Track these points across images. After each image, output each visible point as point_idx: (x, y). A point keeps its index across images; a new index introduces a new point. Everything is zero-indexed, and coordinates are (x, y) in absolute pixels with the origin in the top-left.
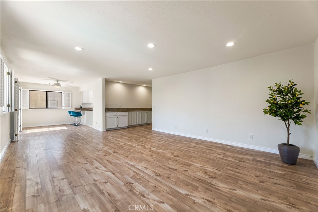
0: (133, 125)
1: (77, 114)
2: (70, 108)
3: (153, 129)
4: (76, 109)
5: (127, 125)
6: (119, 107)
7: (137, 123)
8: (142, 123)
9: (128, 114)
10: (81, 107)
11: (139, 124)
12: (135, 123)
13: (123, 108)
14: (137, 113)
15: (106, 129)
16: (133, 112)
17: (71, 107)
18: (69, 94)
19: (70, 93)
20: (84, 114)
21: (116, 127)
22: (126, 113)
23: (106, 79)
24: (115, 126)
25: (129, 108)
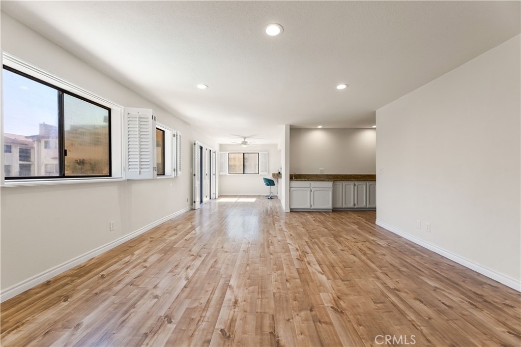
0: (345, 208)
1: (269, 183)
2: (266, 173)
3: (377, 223)
4: (274, 175)
5: (329, 206)
6: (319, 173)
7: (354, 205)
8: (368, 206)
9: (333, 185)
10: (279, 173)
11: (359, 206)
12: (351, 205)
13: (327, 175)
14: (355, 185)
15: (291, 209)
16: (345, 183)
19: (267, 153)
20: (276, 183)
21: (309, 208)
22: (330, 184)
23: (290, 125)
24: (308, 206)
25: (339, 175)
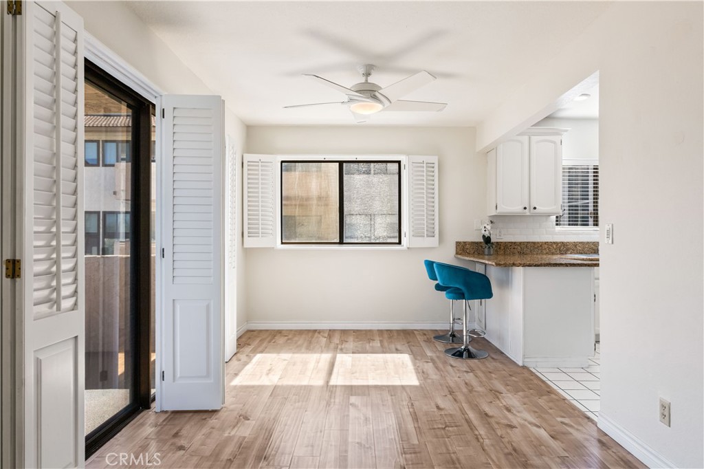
2: (433, 242)
4: (462, 248)
10: (487, 240)
17: (441, 240)
18: (430, 165)
19: (434, 159)
20: (506, 283)
